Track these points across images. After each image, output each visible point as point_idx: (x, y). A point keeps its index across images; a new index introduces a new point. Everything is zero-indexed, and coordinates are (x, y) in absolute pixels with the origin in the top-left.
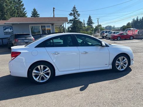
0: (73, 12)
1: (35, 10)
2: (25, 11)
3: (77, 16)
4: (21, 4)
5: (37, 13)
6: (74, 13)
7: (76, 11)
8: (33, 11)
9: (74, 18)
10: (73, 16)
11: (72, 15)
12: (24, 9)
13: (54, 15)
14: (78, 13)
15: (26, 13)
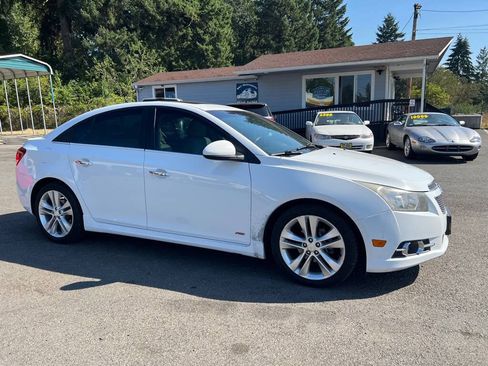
1: (389, 21)
2: (346, 28)
4: (338, 8)
5: (398, 32)
12: (344, 23)
13: (414, 35)
15: (348, 34)
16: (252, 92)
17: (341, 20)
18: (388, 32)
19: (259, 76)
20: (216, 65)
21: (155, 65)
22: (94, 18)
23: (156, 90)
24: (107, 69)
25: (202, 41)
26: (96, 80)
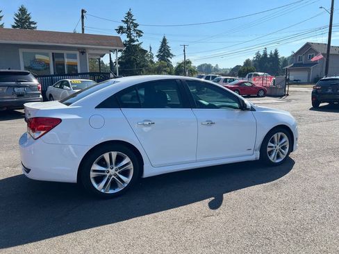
0: (125, 26)
1: (23, 11)
3: (135, 35)
5: (31, 20)
6: (129, 28)
7: (132, 22)
8: (17, 12)
9: (128, 39)
10: (125, 35)
11: (123, 32)
14: (138, 28)
18: (23, 20)
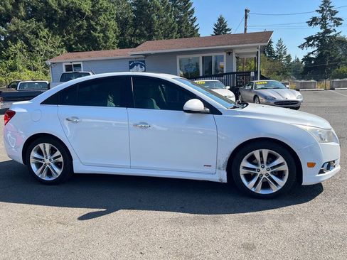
0: (319, 16)
1: (221, 20)
2: (195, 24)
3: (332, 24)
4: (190, 10)
5: (227, 28)
6: (324, 18)
7: (329, 10)
9: (322, 31)
10: (319, 26)
11: (316, 24)
12: (194, 20)
13: (246, 29)
14: (337, 16)
15: (197, 28)
16: (141, 68)
17: (191, 18)
18: (221, 28)
19: (146, 55)
20: (106, 48)
21: (59, 47)
22: (7, 10)
23: (66, 66)
24: (20, 50)
25: (95, 30)
26: (12, 59)
